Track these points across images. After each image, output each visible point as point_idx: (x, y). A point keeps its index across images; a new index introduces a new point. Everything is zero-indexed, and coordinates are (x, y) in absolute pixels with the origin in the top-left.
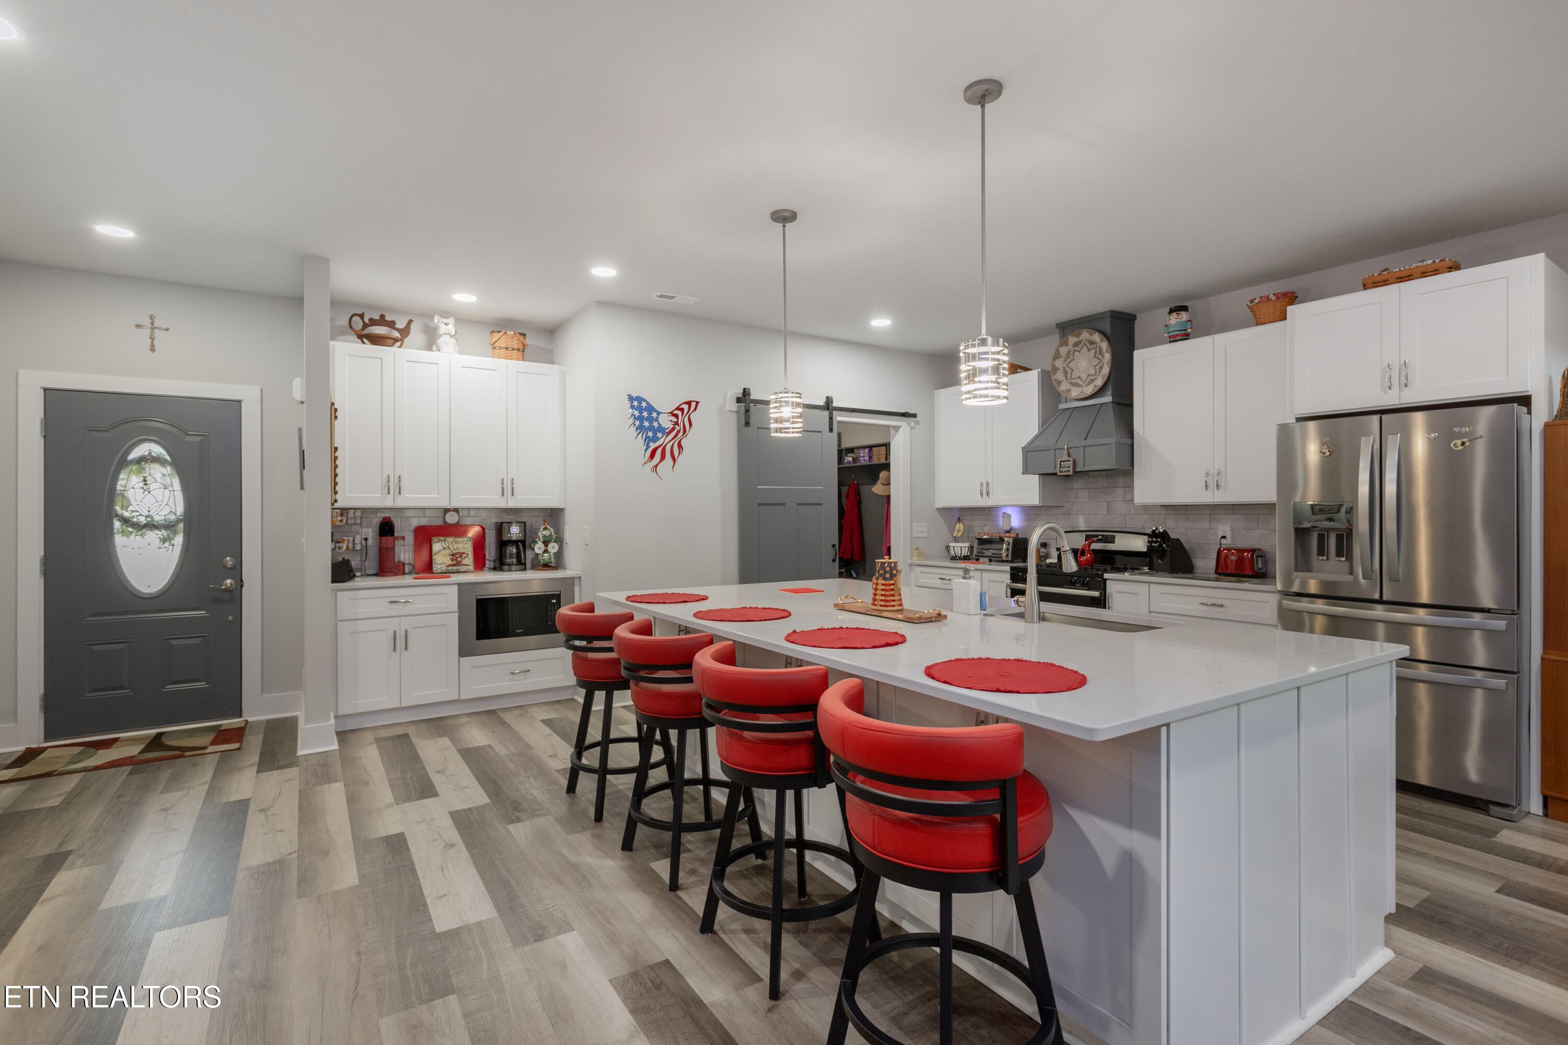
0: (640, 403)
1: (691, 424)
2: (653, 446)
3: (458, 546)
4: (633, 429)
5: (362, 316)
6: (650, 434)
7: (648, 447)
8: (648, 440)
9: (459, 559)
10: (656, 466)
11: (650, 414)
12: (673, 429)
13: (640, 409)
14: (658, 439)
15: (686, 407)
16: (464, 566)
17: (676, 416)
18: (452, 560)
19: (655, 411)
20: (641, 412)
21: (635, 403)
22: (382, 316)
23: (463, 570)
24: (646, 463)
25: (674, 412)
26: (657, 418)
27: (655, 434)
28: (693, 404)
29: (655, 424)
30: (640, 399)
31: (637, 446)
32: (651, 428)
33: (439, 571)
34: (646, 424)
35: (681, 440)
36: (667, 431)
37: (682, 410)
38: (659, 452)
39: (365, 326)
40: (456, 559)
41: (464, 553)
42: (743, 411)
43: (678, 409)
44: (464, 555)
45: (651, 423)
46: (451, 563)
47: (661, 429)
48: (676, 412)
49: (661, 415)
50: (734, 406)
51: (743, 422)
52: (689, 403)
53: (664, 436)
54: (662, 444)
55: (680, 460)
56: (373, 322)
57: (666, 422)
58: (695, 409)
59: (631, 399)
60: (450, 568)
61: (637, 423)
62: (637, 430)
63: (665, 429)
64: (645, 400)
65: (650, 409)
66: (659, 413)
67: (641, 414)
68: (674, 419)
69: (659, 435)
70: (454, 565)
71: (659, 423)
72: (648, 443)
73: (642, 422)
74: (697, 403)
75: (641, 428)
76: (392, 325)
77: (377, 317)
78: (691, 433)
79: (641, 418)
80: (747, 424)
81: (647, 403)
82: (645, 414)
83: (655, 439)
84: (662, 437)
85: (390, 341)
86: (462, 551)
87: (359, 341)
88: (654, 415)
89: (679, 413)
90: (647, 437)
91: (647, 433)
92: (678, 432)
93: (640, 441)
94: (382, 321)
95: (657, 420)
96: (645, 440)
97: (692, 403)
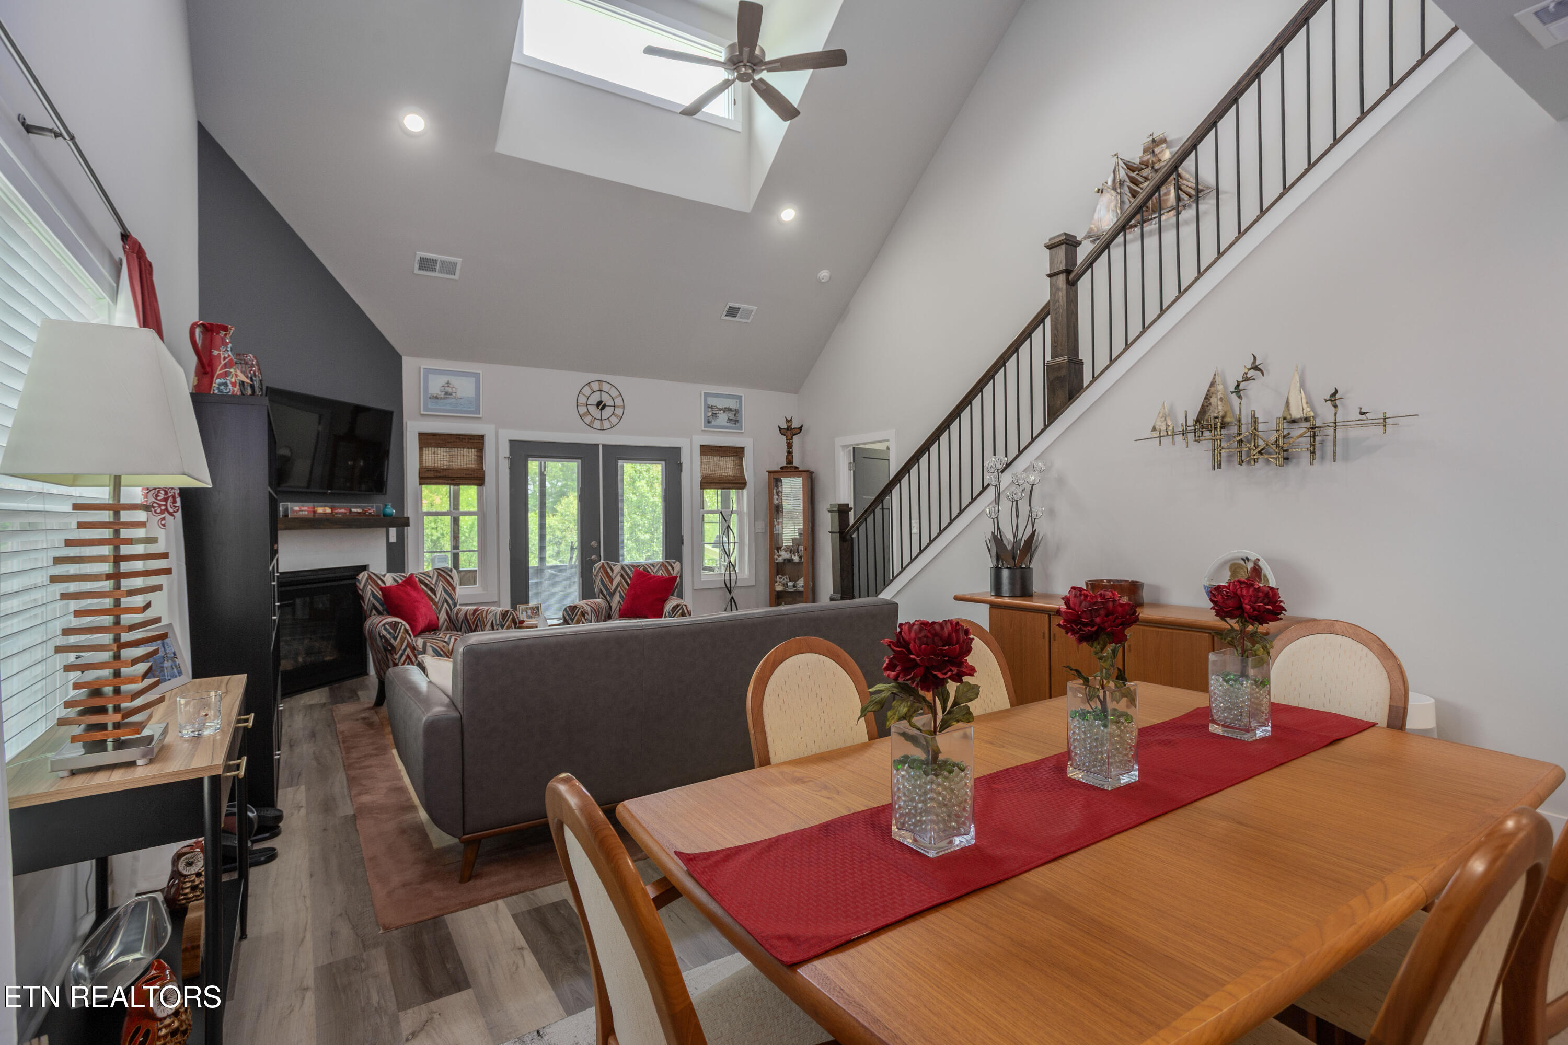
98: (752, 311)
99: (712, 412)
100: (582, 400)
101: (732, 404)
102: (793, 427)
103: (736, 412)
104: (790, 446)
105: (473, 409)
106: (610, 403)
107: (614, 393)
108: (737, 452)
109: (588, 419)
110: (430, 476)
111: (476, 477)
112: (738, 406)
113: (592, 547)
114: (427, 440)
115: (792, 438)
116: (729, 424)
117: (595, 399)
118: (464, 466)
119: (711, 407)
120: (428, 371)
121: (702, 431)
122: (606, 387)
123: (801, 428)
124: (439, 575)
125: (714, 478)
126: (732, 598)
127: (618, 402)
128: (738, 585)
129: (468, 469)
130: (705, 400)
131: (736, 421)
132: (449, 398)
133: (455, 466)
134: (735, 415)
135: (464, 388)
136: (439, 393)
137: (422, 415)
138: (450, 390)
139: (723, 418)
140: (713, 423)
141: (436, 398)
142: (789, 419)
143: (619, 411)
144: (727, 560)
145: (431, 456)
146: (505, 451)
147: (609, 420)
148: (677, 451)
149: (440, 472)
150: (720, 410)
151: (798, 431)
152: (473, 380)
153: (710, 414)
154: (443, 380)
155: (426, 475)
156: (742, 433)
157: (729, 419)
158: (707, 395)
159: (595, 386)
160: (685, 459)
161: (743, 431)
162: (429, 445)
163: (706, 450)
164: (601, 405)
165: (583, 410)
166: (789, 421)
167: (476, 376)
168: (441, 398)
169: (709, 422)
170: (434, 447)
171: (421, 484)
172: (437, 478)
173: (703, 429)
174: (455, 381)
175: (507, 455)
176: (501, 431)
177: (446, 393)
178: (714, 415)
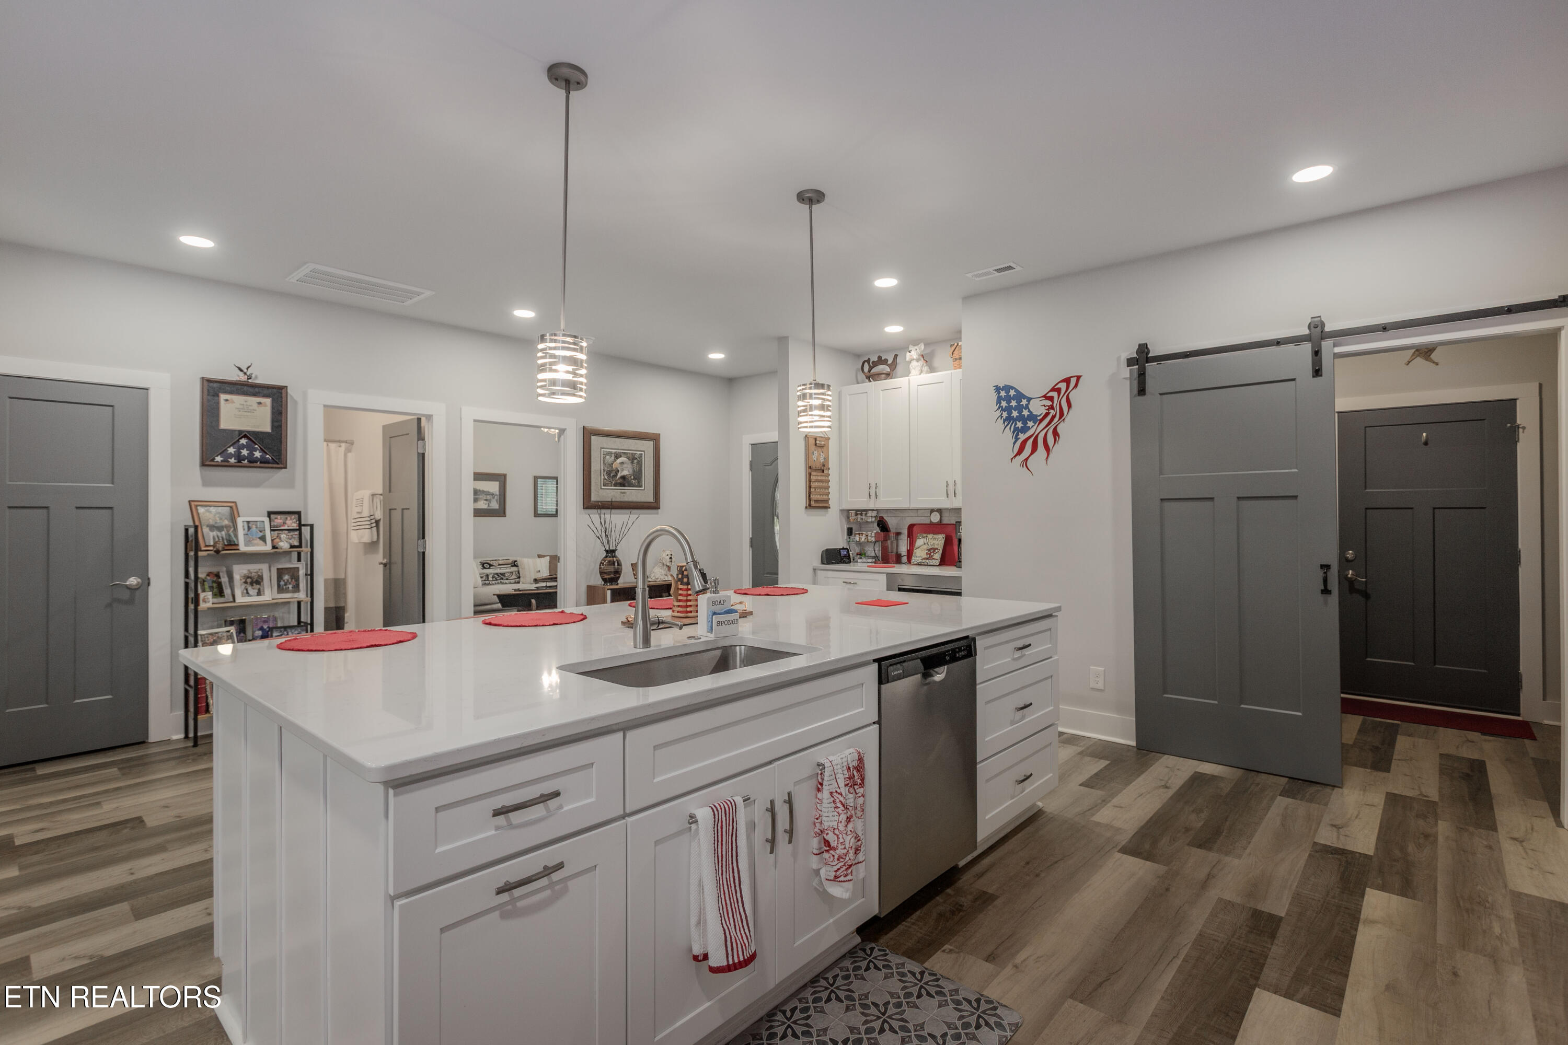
0: (1007, 392)
1: (1069, 406)
2: (1022, 437)
3: (934, 542)
4: (1000, 421)
5: (868, 361)
6: (1019, 425)
7: (1017, 439)
8: (1017, 432)
9: (932, 554)
10: (1027, 459)
11: (1019, 401)
12: (1047, 415)
13: (1008, 399)
14: (1029, 428)
15: (1063, 386)
16: (934, 561)
17: (1051, 399)
18: (927, 554)
19: (1024, 397)
20: (1009, 402)
21: (1003, 394)
22: (880, 358)
23: (932, 564)
24: (1015, 456)
25: (1048, 395)
26: (1027, 405)
27: (1025, 423)
28: (1073, 381)
29: (1025, 413)
30: (1007, 388)
31: (1005, 440)
32: (1021, 418)
33: (915, 563)
34: (1015, 414)
35: (1056, 427)
36: (1039, 418)
37: (1059, 390)
38: (1030, 442)
39: (871, 369)
40: (930, 554)
41: (937, 549)
42: (1136, 375)
43: (1053, 390)
44: (936, 551)
45: (1020, 412)
46: (926, 556)
47: (1032, 417)
48: (1050, 394)
49: (1032, 402)
50: (1126, 372)
51: (1136, 391)
52: (1067, 381)
53: (1035, 424)
54: (1034, 434)
55: (1055, 451)
56: (875, 364)
57: (1038, 408)
58: (1076, 386)
59: (998, 389)
60: (924, 561)
61: (1005, 415)
62: (1004, 422)
63: (1037, 416)
64: (1012, 388)
65: (1020, 396)
66: (1029, 399)
67: (1009, 404)
68: (1049, 403)
69: (1030, 424)
70: (927, 559)
71: (1029, 411)
72: (1017, 435)
73: (1010, 413)
74: (1079, 378)
75: (1009, 419)
76: (885, 362)
77: (876, 359)
78: (1070, 417)
79: (1009, 409)
80: (1142, 391)
81: (1016, 390)
82: (1014, 403)
83: (1025, 429)
84: (1033, 426)
85: (883, 376)
86: (936, 547)
87: (867, 380)
88: (1024, 402)
89: (1055, 394)
90: (1016, 429)
91: (1016, 424)
92: (1054, 417)
93: (1009, 433)
94: (881, 361)
95: (1027, 407)
96: (1014, 432)
97: (1072, 379)
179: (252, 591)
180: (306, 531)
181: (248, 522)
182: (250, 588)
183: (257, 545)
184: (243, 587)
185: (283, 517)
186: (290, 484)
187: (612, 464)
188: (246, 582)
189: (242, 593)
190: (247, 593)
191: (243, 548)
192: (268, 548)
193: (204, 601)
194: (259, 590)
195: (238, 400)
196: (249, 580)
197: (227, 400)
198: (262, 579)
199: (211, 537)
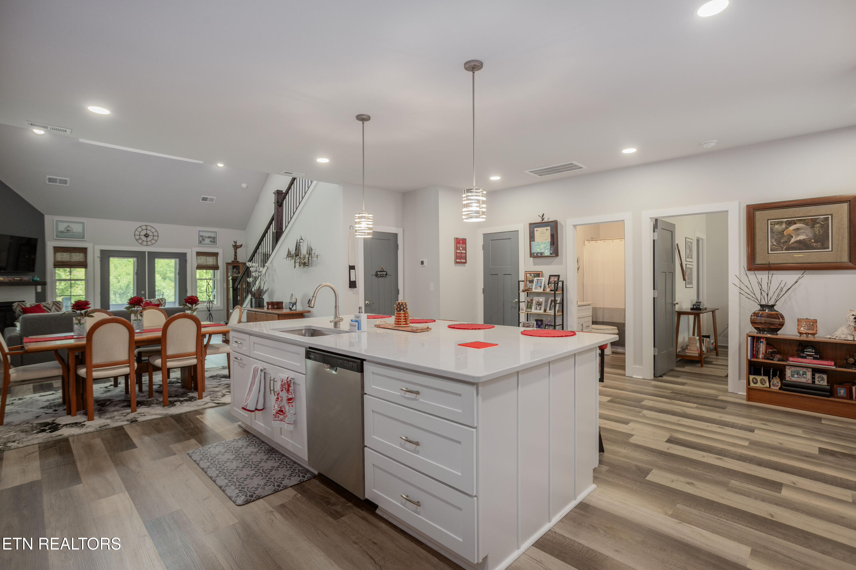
98: (214, 199)
99: (202, 240)
100: (137, 233)
101: (212, 235)
102: (237, 245)
103: (214, 238)
104: (236, 253)
105: (82, 236)
106: (151, 234)
107: (153, 230)
108: (216, 255)
109: (140, 241)
110: (59, 265)
111: (83, 265)
112: (215, 235)
113: (142, 294)
114: (57, 250)
115: (236, 249)
116: (210, 243)
117: (144, 232)
118: (77, 260)
119: (202, 236)
120: (57, 221)
121: (197, 246)
122: (149, 228)
123: (241, 246)
124: (54, 304)
125: (203, 266)
126: (210, 314)
127: (155, 234)
128: (213, 309)
129: (79, 262)
130: (199, 233)
131: (214, 242)
132: (69, 232)
133: (72, 260)
134: (213, 239)
135: (77, 228)
136: (64, 230)
137: (55, 239)
138: (69, 229)
139: (207, 241)
140: (203, 243)
141: (62, 232)
142: (235, 241)
143: (156, 238)
144: (208, 297)
145: (60, 256)
146: (98, 254)
147: (151, 242)
148: (185, 255)
149: (64, 263)
150: (206, 237)
151: (240, 246)
152: (81, 225)
153: (201, 239)
154: (66, 225)
155: (56, 264)
156: (217, 247)
157: (211, 241)
158: (199, 231)
159: (144, 228)
160: (189, 258)
161: (218, 246)
162: (59, 251)
163: (199, 254)
164: (147, 236)
165: (137, 237)
166: (235, 242)
167: (83, 224)
168: (65, 232)
169: (201, 242)
170: (62, 252)
171: (55, 268)
172: (62, 265)
173: (198, 245)
174: (71, 225)
175: (99, 255)
176: (96, 247)
177: (68, 230)
178: (203, 239)
179: (538, 308)
180: (560, 284)
181: (538, 280)
182: (538, 307)
183: (539, 289)
184: (536, 306)
185: (554, 277)
186: (561, 263)
187: (783, 232)
188: (537, 304)
189: (535, 308)
190: (537, 309)
191: (534, 290)
192: (541, 290)
193: (522, 310)
194: (540, 308)
195: (540, 229)
196: (538, 304)
197: (537, 230)
198: (542, 303)
199: (529, 286)
